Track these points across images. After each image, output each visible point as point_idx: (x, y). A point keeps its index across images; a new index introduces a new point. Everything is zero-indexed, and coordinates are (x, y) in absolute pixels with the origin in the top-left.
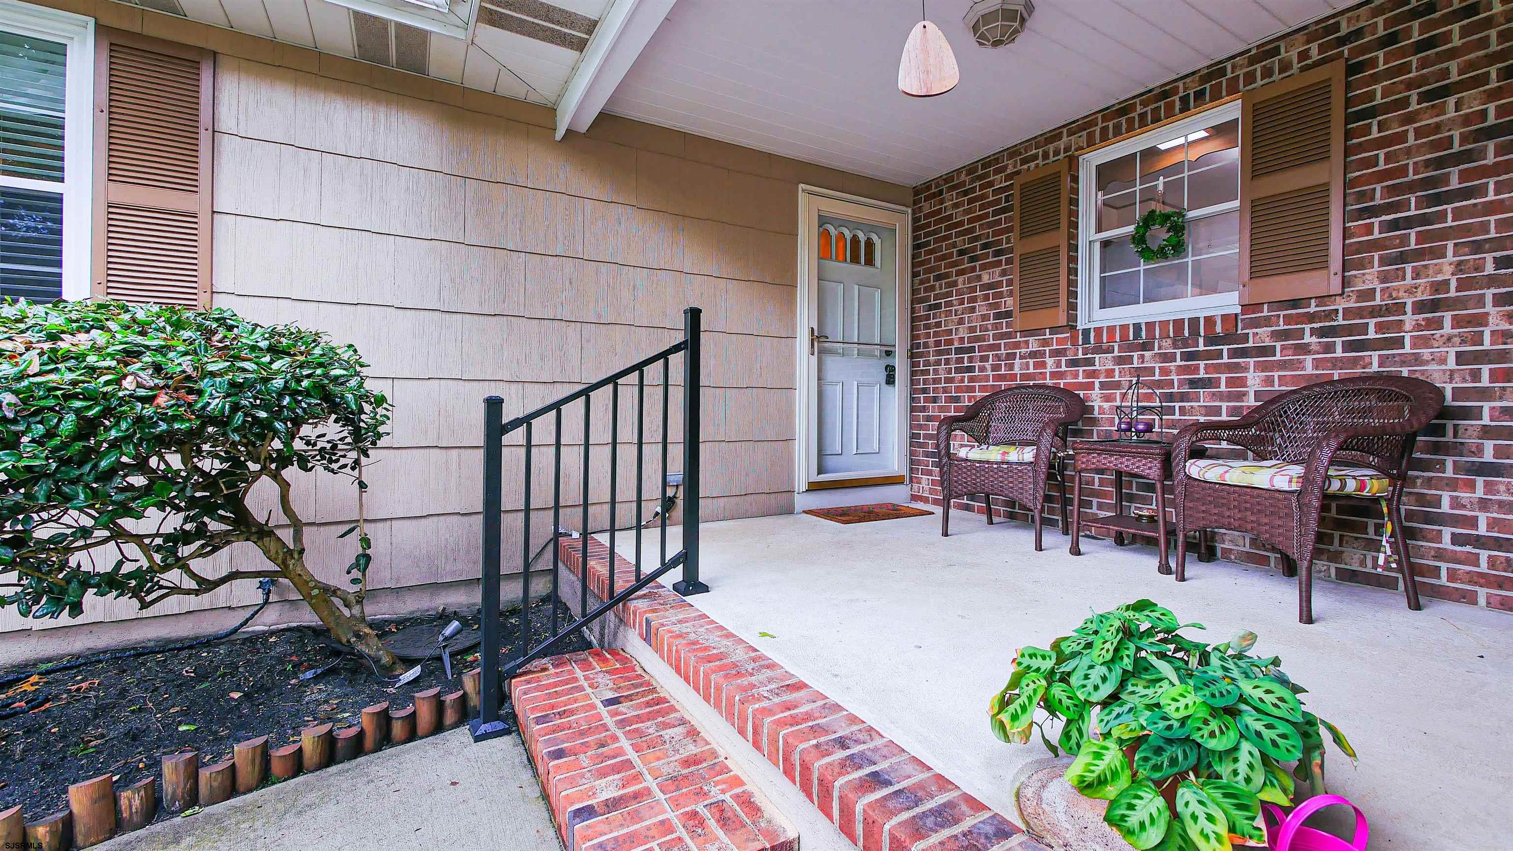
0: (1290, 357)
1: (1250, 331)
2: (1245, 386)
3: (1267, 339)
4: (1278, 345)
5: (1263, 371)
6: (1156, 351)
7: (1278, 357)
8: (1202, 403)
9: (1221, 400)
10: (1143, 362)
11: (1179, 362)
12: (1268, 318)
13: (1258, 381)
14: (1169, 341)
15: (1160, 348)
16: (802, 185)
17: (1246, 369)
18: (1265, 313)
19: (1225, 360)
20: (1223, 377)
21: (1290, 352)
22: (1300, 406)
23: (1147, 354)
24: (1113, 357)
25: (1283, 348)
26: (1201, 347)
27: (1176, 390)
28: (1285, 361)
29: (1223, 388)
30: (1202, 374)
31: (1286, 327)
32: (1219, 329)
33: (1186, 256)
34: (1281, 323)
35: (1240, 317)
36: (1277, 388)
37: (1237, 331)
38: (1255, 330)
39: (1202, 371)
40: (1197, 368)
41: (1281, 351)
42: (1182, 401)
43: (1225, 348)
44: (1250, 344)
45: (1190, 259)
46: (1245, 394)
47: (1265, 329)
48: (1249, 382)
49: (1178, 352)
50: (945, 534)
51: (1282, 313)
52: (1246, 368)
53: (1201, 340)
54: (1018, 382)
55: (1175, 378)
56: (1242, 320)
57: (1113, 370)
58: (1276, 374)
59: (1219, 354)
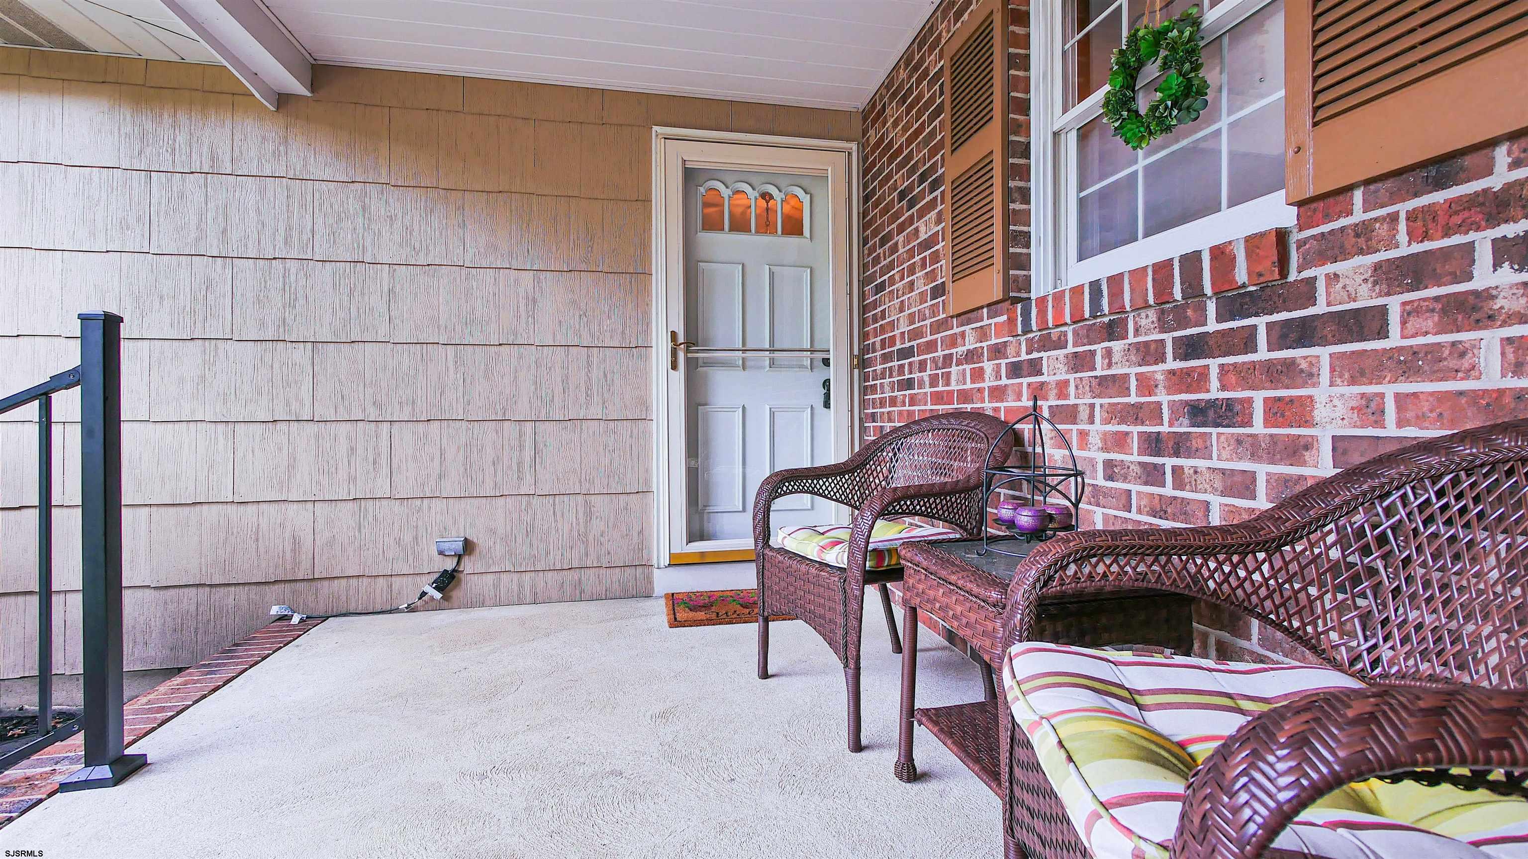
0: (1431, 339)
1: (1319, 272)
2: (1307, 422)
3: (1364, 290)
4: (1394, 304)
5: (1353, 382)
6: (1131, 339)
7: (1394, 340)
8: (1215, 463)
9: (1254, 457)
10: (1110, 365)
11: (1171, 364)
12: (1363, 230)
13: (1341, 410)
14: (1152, 314)
15: (1137, 332)
16: (655, 128)
17: (1310, 377)
18: (1359, 215)
19: (1263, 353)
20: (1258, 397)
21: (1430, 323)
22: (1440, 494)
23: (1117, 346)
24: (1066, 356)
25: (1410, 312)
26: (1212, 326)
27: (1165, 428)
28: (1414, 352)
29: (1258, 427)
30: (1214, 392)
31: (1417, 248)
32: (1241, 275)
33: (1215, 118)
34: (1402, 236)
35: (1295, 237)
36: (1391, 430)
37: (1284, 272)
38: (1330, 268)
39: (1214, 382)
40: (1204, 373)
41: (1404, 323)
42: (1177, 454)
43: (1261, 322)
44: (1320, 308)
45: (1224, 123)
46: (1308, 445)
47: (1358, 260)
48: (1320, 413)
49: (1168, 337)
50: (764, 674)
51: (1404, 208)
52: (1311, 375)
53: (1211, 308)
54: (956, 406)
55: (1163, 398)
56: (1301, 244)
57: (1067, 382)
58: (1389, 390)
59: (1248, 342)
